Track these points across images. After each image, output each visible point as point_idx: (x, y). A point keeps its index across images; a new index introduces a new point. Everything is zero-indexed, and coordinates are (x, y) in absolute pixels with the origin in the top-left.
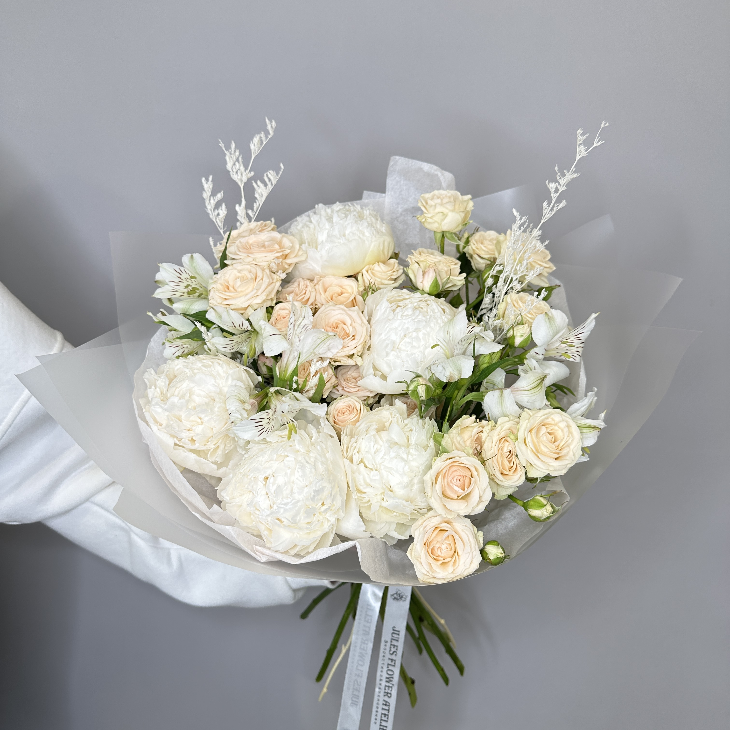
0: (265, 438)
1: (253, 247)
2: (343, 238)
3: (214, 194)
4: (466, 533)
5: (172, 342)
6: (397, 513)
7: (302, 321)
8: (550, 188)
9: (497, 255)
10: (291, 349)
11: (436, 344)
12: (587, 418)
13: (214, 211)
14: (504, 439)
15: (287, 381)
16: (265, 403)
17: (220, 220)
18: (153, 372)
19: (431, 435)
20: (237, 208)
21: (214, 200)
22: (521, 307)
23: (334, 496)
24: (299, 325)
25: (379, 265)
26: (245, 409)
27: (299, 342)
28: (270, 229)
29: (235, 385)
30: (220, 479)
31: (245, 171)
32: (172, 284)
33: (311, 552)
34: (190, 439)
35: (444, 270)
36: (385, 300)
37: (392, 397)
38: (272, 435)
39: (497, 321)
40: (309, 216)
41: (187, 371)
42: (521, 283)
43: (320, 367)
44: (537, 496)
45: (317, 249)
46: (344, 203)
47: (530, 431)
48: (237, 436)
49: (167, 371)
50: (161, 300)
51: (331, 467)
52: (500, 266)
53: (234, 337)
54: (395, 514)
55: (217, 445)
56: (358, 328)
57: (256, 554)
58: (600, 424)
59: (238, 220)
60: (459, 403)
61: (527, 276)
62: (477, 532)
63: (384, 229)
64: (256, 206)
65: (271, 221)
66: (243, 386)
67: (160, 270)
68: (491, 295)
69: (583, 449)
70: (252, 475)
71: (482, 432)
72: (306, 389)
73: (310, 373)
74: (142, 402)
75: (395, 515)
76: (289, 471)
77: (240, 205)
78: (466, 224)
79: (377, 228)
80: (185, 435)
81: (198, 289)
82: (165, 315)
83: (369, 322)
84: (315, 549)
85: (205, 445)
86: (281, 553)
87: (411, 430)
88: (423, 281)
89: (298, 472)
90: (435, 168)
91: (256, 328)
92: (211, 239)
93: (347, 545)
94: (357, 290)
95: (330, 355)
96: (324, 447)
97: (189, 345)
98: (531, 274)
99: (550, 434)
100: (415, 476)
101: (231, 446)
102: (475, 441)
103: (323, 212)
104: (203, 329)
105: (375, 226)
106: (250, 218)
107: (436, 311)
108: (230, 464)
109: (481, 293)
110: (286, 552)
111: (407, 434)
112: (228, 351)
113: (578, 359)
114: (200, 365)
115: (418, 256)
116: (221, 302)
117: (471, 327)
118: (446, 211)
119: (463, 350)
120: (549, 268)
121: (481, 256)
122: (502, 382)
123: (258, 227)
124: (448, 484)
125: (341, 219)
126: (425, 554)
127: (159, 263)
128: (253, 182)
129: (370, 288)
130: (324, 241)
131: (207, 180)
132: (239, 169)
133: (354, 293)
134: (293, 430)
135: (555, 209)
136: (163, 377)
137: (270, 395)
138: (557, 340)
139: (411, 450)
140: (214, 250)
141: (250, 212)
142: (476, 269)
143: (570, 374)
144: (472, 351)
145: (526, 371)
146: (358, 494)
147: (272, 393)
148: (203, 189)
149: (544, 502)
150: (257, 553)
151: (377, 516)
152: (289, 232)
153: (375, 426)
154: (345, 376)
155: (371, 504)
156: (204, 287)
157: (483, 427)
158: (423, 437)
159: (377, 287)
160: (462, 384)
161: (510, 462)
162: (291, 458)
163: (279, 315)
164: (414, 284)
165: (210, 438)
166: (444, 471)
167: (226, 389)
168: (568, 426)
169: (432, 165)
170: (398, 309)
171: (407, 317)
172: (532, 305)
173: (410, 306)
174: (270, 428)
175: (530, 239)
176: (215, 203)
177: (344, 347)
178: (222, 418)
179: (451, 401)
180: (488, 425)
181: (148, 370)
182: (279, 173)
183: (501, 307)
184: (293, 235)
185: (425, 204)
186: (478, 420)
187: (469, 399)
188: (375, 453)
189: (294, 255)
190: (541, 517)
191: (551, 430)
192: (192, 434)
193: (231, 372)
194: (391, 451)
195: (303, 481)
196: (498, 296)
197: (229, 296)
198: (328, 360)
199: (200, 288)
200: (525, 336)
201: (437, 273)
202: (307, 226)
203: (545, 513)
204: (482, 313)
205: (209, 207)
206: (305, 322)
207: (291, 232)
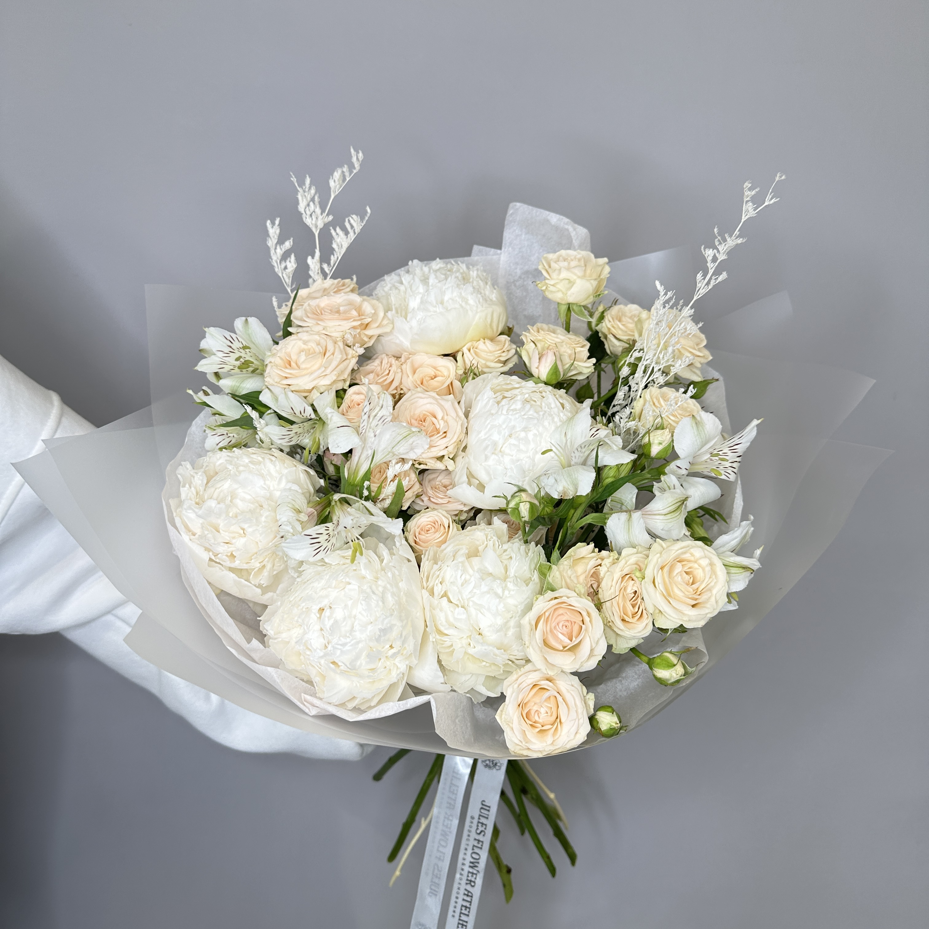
0: (323, 559)
1: (325, 312)
2: (440, 306)
3: (281, 242)
4: (572, 694)
5: (215, 430)
6: (487, 662)
7: (379, 411)
8: (706, 256)
9: (637, 337)
10: (363, 446)
11: (549, 448)
12: (738, 554)
13: (280, 263)
14: (628, 576)
15: (357, 486)
16: (327, 513)
17: (287, 275)
18: (189, 466)
19: (536, 566)
20: (310, 260)
21: (281, 249)
22: (662, 406)
23: (405, 637)
24: (376, 416)
25: (484, 343)
26: (299, 521)
27: (374, 438)
28: (348, 289)
29: (290, 489)
30: (265, 607)
31: (322, 214)
32: (221, 354)
33: (374, 707)
34: (229, 554)
35: (567, 353)
36: (488, 388)
37: (491, 513)
38: (332, 555)
39: (630, 423)
40: (399, 275)
41: (230, 467)
42: (666, 375)
43: (399, 471)
44: (667, 652)
45: (406, 319)
46: (447, 260)
47: (662, 568)
48: (287, 556)
49: (207, 466)
50: (205, 374)
51: (404, 600)
52: (639, 352)
53: (294, 426)
54: (484, 663)
55: (262, 564)
56: (451, 422)
57: (304, 705)
58: (754, 563)
59: (310, 277)
60: (575, 526)
61: (673, 366)
62: (587, 693)
63: (494, 296)
64: (333, 259)
65: (352, 279)
66: (300, 491)
67: (207, 336)
68: (626, 388)
69: (729, 595)
70: (304, 604)
71: (600, 565)
72: (381, 496)
73: (386, 477)
74: (173, 502)
75: (485, 666)
76: (350, 603)
77: (313, 258)
78: (599, 295)
79: (485, 294)
80: (222, 549)
81: (252, 363)
82: (209, 395)
83: (467, 415)
84: (380, 702)
85: (248, 563)
86: (336, 706)
87: (511, 558)
88: (538, 366)
89: (361, 604)
90: (566, 220)
91: (321, 416)
92: (274, 299)
93: (420, 700)
94: (455, 373)
95: (412, 456)
96: (397, 573)
97: (237, 433)
98: (677, 365)
99: (687, 573)
100: (511, 618)
101: (280, 566)
102: (592, 576)
103: (418, 271)
104: (254, 415)
105: (482, 291)
106: (325, 275)
107: (553, 405)
108: (279, 588)
109: (615, 384)
110: (342, 705)
111: (505, 562)
112: (285, 444)
113: (732, 477)
114: (246, 460)
115: (536, 334)
116: (279, 380)
117: (596, 429)
118: (573, 277)
119: (584, 458)
120: (703, 357)
121: (618, 336)
122: (632, 501)
123: (334, 286)
124: (551, 631)
125: (440, 281)
126: (518, 718)
127: (205, 327)
128: (331, 228)
129: (471, 372)
130: (416, 308)
131: (273, 224)
132: (314, 211)
133: (451, 376)
134: (357, 551)
135: (712, 283)
136: (200, 474)
137: (333, 503)
138: (706, 452)
139: (509, 583)
140: (277, 313)
141: (325, 266)
142: (611, 352)
143: (722, 495)
144: (594, 460)
145: (663, 490)
146: (438, 637)
147: (336, 502)
148: (267, 234)
149: (674, 660)
150: (306, 703)
151: (460, 666)
152: (373, 294)
153: (464, 551)
154: (433, 483)
155: (454, 649)
156: (261, 360)
157: (603, 559)
158: (525, 568)
159: (480, 370)
160: (580, 502)
161: (633, 606)
162: (354, 586)
163: (352, 401)
164: (529, 369)
165: (253, 555)
166: (547, 614)
167: (278, 494)
168: (711, 564)
169: (562, 217)
170: (504, 402)
171: (515, 412)
172: (677, 404)
173: (519, 397)
174: (329, 546)
175: (679, 320)
176: (282, 253)
177: (431, 446)
178: (269, 531)
179: (566, 523)
180: (610, 556)
181: (183, 463)
182: (364, 218)
183: (638, 405)
184: (378, 299)
185: (547, 267)
186: (597, 550)
187: (588, 522)
188: (462, 585)
189: (377, 325)
190: (668, 680)
191: (689, 568)
192: (231, 548)
193: (285, 471)
194: (483, 583)
195: (367, 616)
196: (635, 390)
197: (291, 374)
198: (411, 463)
199: (255, 362)
200: (665, 444)
201: (559, 357)
202: (396, 288)
203: (674, 675)
204: (615, 411)
205: (274, 258)
206: (383, 412)
207: (376, 295)
